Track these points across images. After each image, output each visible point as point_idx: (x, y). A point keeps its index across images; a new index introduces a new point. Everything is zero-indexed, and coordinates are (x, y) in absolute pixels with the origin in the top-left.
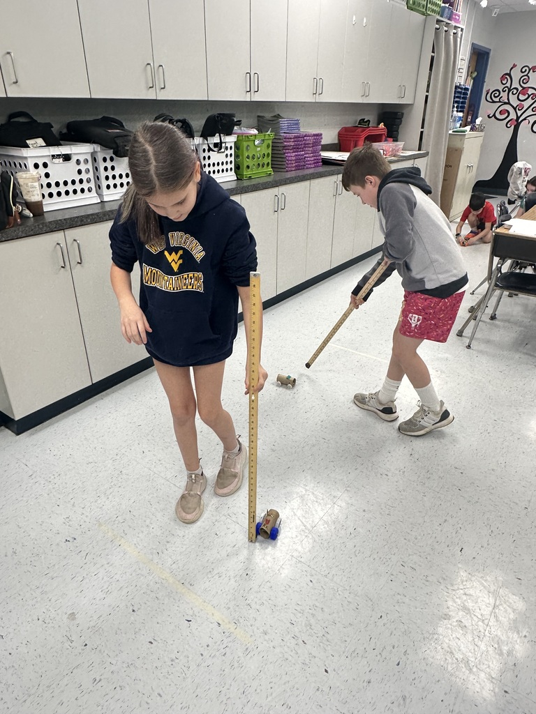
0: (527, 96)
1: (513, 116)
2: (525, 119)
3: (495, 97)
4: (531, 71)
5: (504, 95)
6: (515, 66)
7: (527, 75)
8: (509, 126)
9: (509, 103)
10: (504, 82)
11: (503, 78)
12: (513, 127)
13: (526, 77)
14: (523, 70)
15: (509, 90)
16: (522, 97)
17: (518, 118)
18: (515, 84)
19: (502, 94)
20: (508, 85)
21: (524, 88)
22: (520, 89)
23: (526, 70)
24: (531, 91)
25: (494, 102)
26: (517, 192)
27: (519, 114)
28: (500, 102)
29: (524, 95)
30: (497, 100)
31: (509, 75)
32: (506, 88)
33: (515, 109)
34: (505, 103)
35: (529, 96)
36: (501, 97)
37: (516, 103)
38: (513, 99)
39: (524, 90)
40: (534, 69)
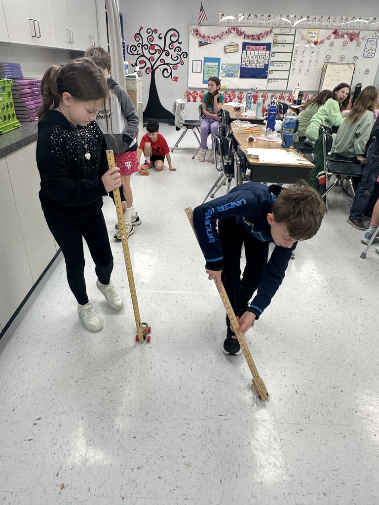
0: (155, 51)
1: (148, 65)
2: (157, 68)
3: (134, 51)
4: (154, 32)
5: (139, 49)
6: (142, 28)
7: (151, 35)
8: (147, 72)
9: (143, 56)
10: (138, 40)
11: (136, 37)
12: (150, 73)
13: (151, 37)
14: (148, 32)
15: (142, 46)
16: (152, 52)
17: (152, 67)
18: (145, 42)
20: (140, 42)
21: (152, 45)
22: (149, 45)
23: (150, 32)
24: (157, 48)
25: (133, 54)
26: (182, 122)
27: (153, 64)
28: (137, 54)
29: (153, 50)
30: (135, 53)
31: (139, 34)
32: (140, 45)
33: (149, 60)
34: (141, 56)
35: (156, 51)
36: (138, 51)
37: (149, 56)
38: (146, 53)
39: (152, 46)
40: (156, 31)
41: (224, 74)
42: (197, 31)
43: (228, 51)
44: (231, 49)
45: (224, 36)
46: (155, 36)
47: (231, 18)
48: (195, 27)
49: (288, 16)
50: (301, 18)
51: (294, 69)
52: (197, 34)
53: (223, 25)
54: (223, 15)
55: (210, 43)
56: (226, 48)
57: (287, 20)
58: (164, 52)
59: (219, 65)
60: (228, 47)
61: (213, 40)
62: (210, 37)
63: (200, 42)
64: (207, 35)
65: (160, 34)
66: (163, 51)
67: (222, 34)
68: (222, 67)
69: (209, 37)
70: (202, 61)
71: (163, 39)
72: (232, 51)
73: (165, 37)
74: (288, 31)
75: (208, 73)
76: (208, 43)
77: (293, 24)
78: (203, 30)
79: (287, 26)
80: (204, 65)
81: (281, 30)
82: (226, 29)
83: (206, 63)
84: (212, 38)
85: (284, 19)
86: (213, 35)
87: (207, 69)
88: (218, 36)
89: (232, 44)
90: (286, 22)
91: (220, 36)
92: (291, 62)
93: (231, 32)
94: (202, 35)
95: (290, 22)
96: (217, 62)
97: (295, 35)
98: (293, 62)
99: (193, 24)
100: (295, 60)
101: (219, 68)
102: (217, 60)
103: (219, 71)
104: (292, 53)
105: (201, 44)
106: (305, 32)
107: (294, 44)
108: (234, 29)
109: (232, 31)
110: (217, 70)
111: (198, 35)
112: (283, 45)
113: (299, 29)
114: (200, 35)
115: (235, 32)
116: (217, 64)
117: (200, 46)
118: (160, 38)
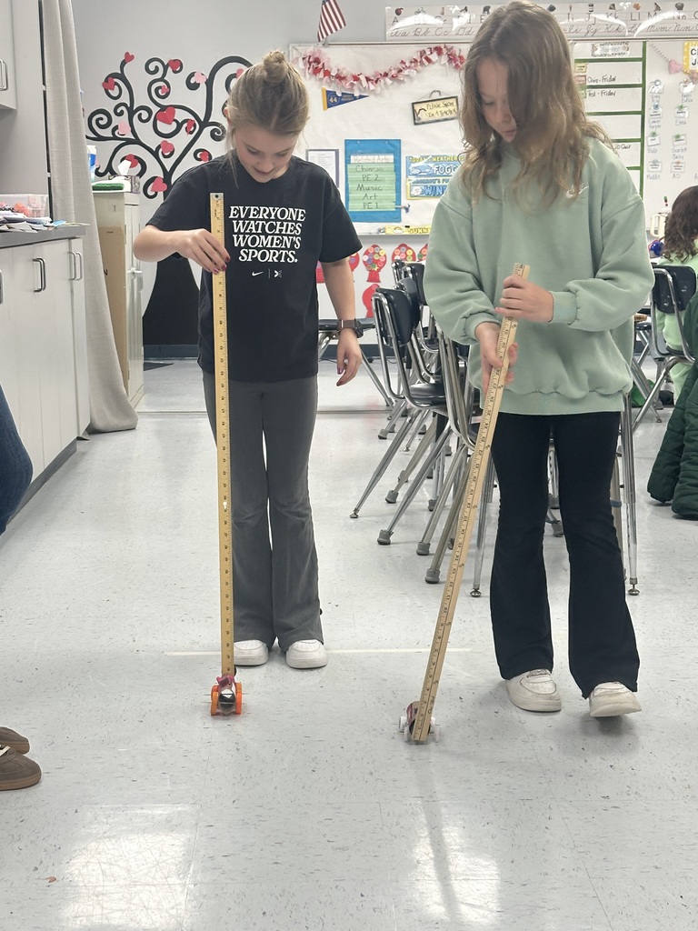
0: (174, 125)
1: (154, 170)
3: (103, 127)
4: (170, 70)
5: (122, 122)
6: (128, 58)
7: (162, 79)
8: (150, 193)
9: (137, 141)
10: (115, 93)
11: (108, 83)
12: (161, 194)
13: (161, 84)
14: (152, 67)
15: (131, 112)
16: (165, 128)
17: (168, 174)
18: (142, 100)
19: (116, 120)
20: (125, 98)
21: (163, 108)
22: (155, 109)
23: (157, 69)
24: (181, 115)
25: (100, 138)
27: (168, 163)
28: (115, 138)
29: (170, 124)
30: (107, 133)
31: (122, 77)
32: (123, 108)
33: (155, 154)
34: (129, 142)
35: (179, 126)
36: (116, 128)
37: (154, 141)
38: (145, 132)
39: (166, 113)
40: (176, 65)
41: (417, 190)
42: (317, 61)
43: (423, 116)
44: (434, 111)
45: (406, 72)
46: (177, 81)
47: (427, 19)
48: (309, 50)
49: (612, 7)
50: (658, 8)
51: (655, 163)
52: (316, 71)
53: (401, 40)
54: (398, 12)
55: (361, 97)
56: (417, 108)
57: (611, 19)
58: (208, 130)
59: (397, 162)
60: (424, 106)
61: (372, 87)
62: (362, 78)
63: (330, 94)
64: (349, 70)
65: (192, 75)
66: (204, 124)
67: (400, 66)
68: (408, 166)
69: (356, 78)
70: (337, 152)
71: (203, 88)
72: (437, 117)
73: (209, 83)
74: (620, 48)
75: (360, 188)
76: (357, 94)
77: (632, 30)
78: (337, 58)
79: (614, 35)
80: (347, 161)
81: (594, 48)
82: (411, 52)
83: (352, 157)
84: (368, 79)
85: (602, 17)
86: (370, 73)
87: (359, 176)
88: (386, 75)
89: (436, 96)
90: (609, 25)
91: (394, 72)
92: (642, 140)
93: (429, 60)
94: (333, 74)
95: (623, 24)
96: (388, 152)
97: (643, 60)
98: (648, 140)
99: (300, 42)
100: (654, 134)
101: (397, 170)
102: (392, 147)
103: (398, 180)
104: (642, 113)
105: (332, 100)
106: (673, 50)
107: (643, 86)
108: (439, 51)
109: (434, 57)
110: (393, 176)
111: (321, 75)
112: (608, 90)
113: (655, 43)
114: (327, 73)
115: (444, 59)
116: (391, 158)
117: (329, 106)
118: (193, 87)
